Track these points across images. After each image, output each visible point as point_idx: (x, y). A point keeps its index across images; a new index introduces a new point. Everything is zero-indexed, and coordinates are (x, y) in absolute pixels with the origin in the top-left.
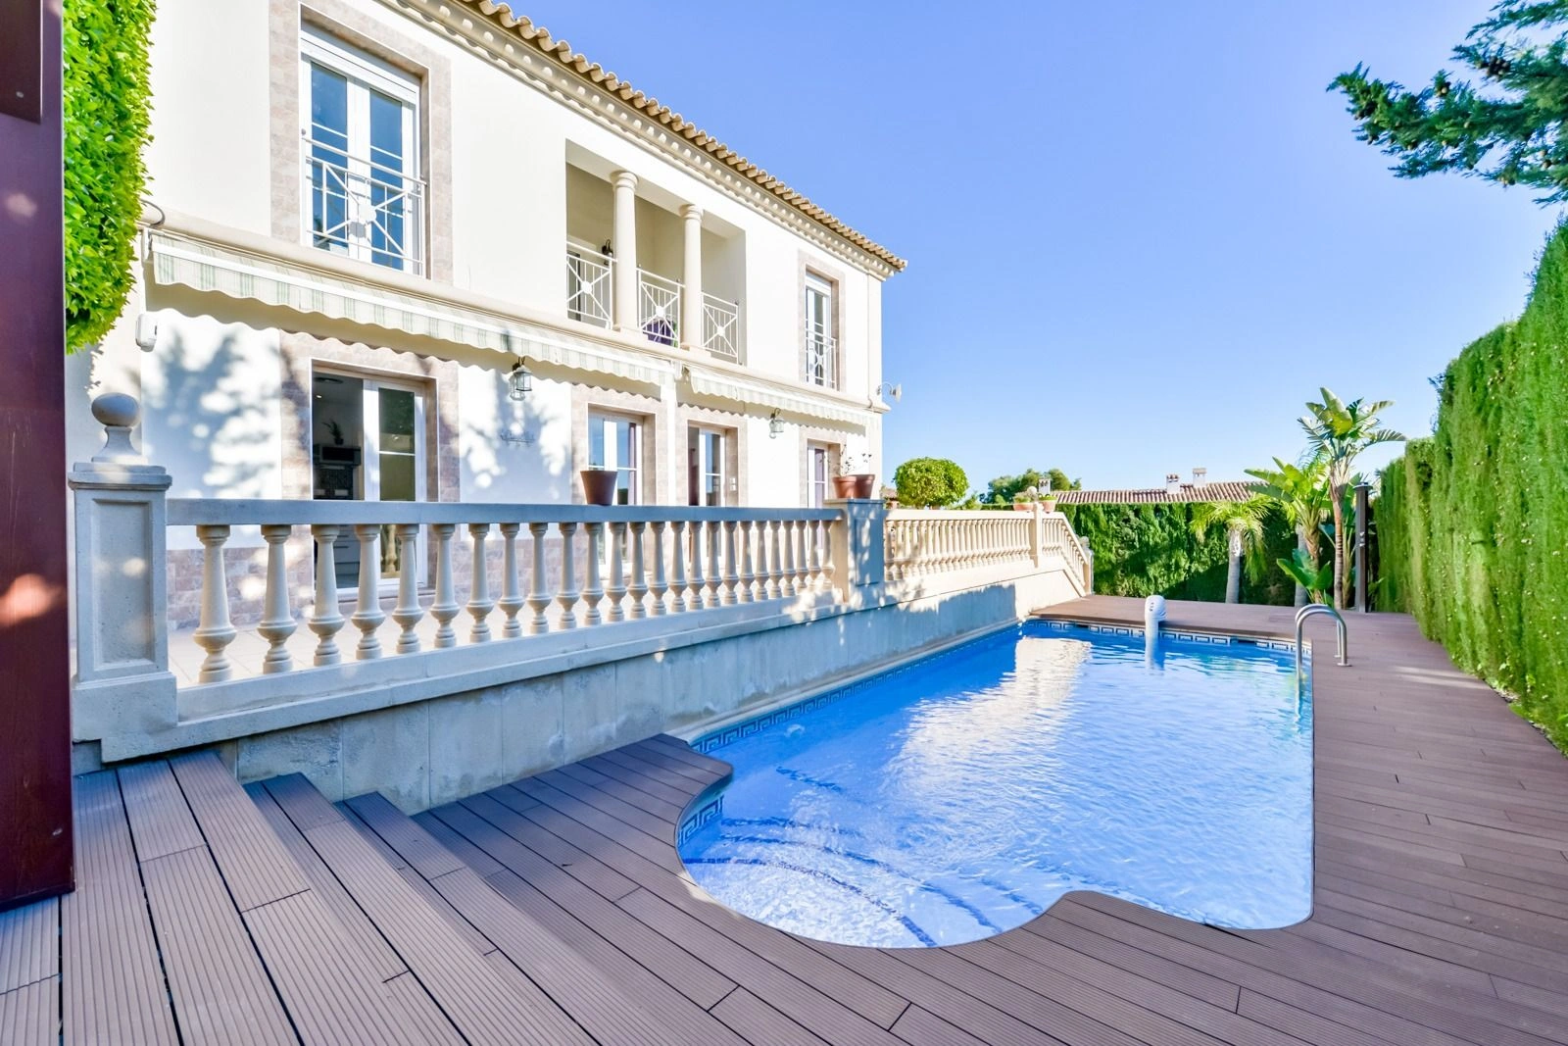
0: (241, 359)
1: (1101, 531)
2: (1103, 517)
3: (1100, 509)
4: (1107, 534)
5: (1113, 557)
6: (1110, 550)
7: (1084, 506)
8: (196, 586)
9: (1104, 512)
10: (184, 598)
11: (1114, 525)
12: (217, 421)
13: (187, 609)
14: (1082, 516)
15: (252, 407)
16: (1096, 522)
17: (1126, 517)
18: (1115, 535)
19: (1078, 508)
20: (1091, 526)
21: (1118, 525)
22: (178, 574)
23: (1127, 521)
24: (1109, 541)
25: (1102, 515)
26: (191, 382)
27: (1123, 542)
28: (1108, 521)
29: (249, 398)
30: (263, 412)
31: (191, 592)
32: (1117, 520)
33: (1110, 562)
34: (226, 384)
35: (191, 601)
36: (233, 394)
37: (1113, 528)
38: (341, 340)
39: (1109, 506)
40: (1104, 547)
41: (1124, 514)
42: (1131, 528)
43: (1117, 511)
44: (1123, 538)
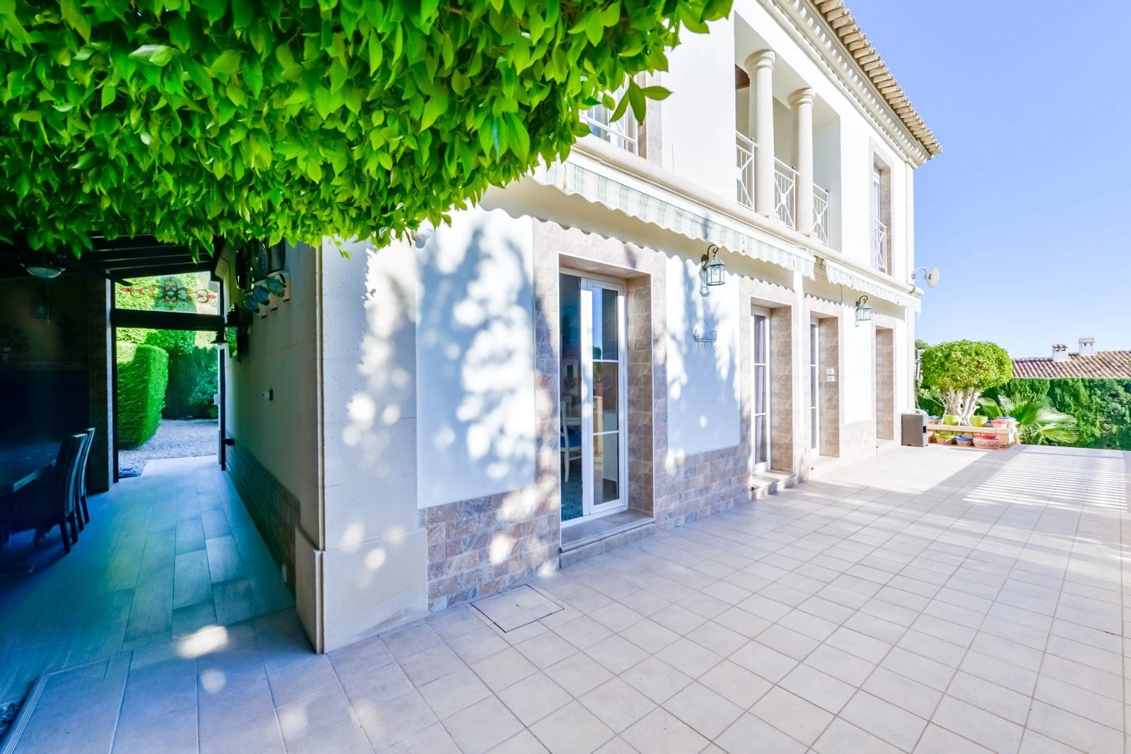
0: (489, 256)
1: (1081, 405)
2: (1084, 392)
3: (1080, 384)
4: (1090, 409)
5: (1097, 433)
6: (1093, 424)
7: (1060, 380)
8: (464, 547)
9: (1085, 386)
10: (454, 565)
11: (1099, 400)
12: (466, 337)
13: (455, 577)
14: (1058, 391)
15: (498, 318)
16: (1076, 396)
17: (1113, 392)
18: (1100, 410)
19: (1052, 382)
20: (1068, 399)
21: (1104, 400)
22: (448, 535)
23: (1115, 396)
24: (1091, 416)
25: (1082, 390)
26: (445, 287)
27: (1109, 416)
28: (1090, 396)
29: (496, 307)
30: (508, 323)
31: (460, 556)
32: (1102, 394)
33: (1093, 435)
34: (476, 290)
35: (460, 568)
36: (483, 302)
37: (1097, 403)
38: (582, 231)
39: (1091, 381)
40: (1086, 421)
41: (1111, 389)
42: (1121, 403)
43: (1102, 385)
44: (1110, 412)
